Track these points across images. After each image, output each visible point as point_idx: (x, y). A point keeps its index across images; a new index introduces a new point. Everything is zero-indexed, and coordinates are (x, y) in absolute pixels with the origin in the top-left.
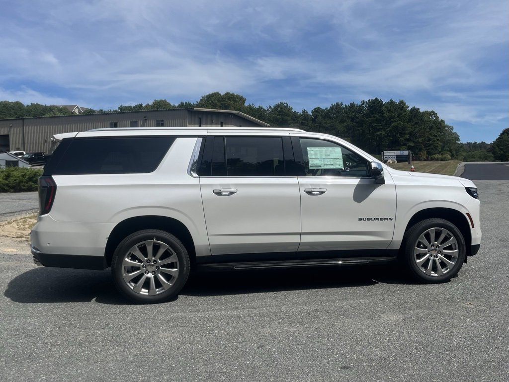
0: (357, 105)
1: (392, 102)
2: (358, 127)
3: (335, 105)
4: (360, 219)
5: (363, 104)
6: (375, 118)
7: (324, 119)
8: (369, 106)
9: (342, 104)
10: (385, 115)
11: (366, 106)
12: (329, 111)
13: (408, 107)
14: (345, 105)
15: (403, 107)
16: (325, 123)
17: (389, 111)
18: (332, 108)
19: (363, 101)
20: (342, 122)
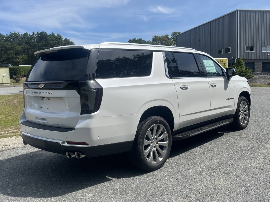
0: (29, 34)
1: (53, 35)
2: (32, 48)
3: (13, 33)
4: (226, 99)
5: (34, 34)
6: (43, 44)
7: (6, 42)
8: (38, 36)
9: (18, 33)
10: (50, 42)
11: (36, 36)
12: (9, 36)
13: (63, 38)
14: (21, 34)
15: (60, 38)
16: (7, 45)
17: (52, 40)
18: (11, 35)
19: (33, 32)
20: (19, 44)
